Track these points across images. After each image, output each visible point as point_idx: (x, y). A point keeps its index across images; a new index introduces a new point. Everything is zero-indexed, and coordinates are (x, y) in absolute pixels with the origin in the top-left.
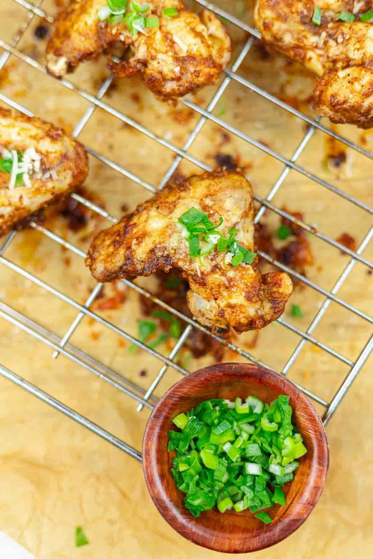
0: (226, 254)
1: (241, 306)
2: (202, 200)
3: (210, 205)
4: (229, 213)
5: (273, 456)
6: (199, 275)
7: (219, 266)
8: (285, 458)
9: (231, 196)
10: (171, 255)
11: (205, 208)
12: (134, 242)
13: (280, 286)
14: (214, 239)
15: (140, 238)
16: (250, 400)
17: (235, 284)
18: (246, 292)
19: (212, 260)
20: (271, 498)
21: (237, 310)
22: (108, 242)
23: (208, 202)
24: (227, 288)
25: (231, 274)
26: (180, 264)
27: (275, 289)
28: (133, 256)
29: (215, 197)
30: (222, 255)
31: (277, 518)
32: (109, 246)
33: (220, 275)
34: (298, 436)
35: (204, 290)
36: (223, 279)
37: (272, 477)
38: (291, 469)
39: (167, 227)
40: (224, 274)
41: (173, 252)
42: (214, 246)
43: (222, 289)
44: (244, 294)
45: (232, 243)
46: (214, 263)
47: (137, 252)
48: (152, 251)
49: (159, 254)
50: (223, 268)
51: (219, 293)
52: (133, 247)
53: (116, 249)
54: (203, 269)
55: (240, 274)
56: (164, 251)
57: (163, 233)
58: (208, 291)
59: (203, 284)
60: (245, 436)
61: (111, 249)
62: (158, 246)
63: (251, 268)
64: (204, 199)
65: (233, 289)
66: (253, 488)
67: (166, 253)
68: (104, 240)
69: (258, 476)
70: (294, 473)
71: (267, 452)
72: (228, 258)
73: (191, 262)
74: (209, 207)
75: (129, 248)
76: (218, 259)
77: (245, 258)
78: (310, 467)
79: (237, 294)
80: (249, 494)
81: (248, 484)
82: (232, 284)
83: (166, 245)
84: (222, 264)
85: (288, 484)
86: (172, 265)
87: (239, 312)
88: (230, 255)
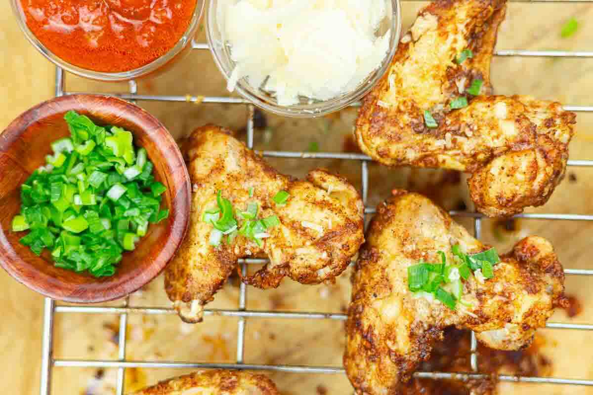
0: (474, 275)
1: (535, 305)
2: (403, 252)
3: (414, 249)
4: (436, 239)
5: (116, 166)
6: (475, 316)
7: (481, 291)
8: (124, 156)
9: (422, 224)
10: (433, 323)
11: (413, 255)
12: (389, 343)
13: (538, 252)
14: (454, 275)
15: (390, 335)
16: (56, 147)
17: (509, 291)
18: (525, 289)
19: (469, 292)
20: (152, 197)
21: (537, 312)
22: (363, 364)
23: (410, 248)
24: (507, 303)
25: (498, 288)
26: (448, 322)
27: (536, 258)
28: (400, 355)
29: (409, 238)
30: (473, 280)
31: (170, 205)
32: (368, 365)
33: (492, 298)
34: (114, 129)
35: (492, 324)
36: (497, 298)
37: (138, 181)
38: (142, 159)
39: (403, 304)
40: (493, 295)
41: (431, 319)
42: (460, 281)
43: (505, 307)
44: (525, 292)
45: (468, 261)
46: (473, 293)
47: (400, 348)
48: (412, 335)
49: (420, 332)
50: (485, 289)
51: (507, 313)
52: (394, 348)
53: (380, 363)
54: (474, 309)
55: (504, 280)
56: (422, 326)
57: (404, 312)
58: (496, 321)
59: (485, 319)
60: (81, 176)
61: (374, 367)
62: (413, 326)
63: (504, 264)
64: (404, 249)
65: (513, 298)
66: (133, 205)
67: (426, 326)
68: (357, 365)
69: (125, 193)
70: (148, 159)
71: (109, 168)
72: (480, 276)
73: (455, 313)
74: (415, 251)
75: (390, 352)
76: (473, 286)
77: (490, 261)
78: (150, 141)
79: (520, 298)
80: (135, 212)
81: (127, 207)
82: (507, 295)
83: (418, 319)
84: (480, 287)
85: (154, 172)
86: (441, 330)
87: (539, 311)
88: (477, 272)
